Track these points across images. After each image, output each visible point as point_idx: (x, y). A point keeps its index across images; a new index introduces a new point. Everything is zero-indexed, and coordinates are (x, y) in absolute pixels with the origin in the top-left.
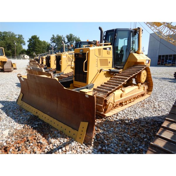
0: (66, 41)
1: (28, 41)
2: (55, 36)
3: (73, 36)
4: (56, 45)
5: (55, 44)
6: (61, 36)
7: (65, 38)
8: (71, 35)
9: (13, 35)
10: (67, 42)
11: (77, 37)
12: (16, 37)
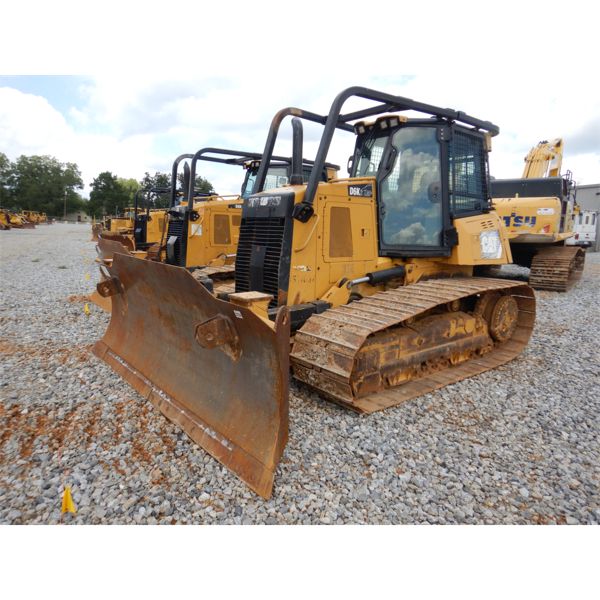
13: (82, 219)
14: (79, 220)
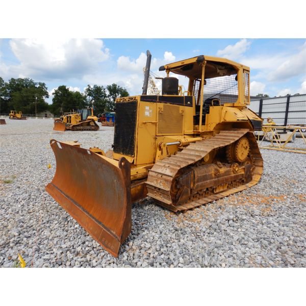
0: (108, 93)
1: (53, 94)
2: (92, 87)
3: (117, 87)
4: (93, 99)
5: (91, 98)
6: (101, 86)
7: (106, 89)
8: (114, 85)
9: (32, 84)
10: (109, 96)
11: (123, 89)
12: (36, 86)
13: (48, 115)
14: (46, 117)
